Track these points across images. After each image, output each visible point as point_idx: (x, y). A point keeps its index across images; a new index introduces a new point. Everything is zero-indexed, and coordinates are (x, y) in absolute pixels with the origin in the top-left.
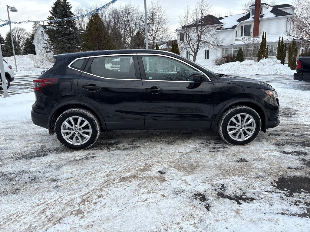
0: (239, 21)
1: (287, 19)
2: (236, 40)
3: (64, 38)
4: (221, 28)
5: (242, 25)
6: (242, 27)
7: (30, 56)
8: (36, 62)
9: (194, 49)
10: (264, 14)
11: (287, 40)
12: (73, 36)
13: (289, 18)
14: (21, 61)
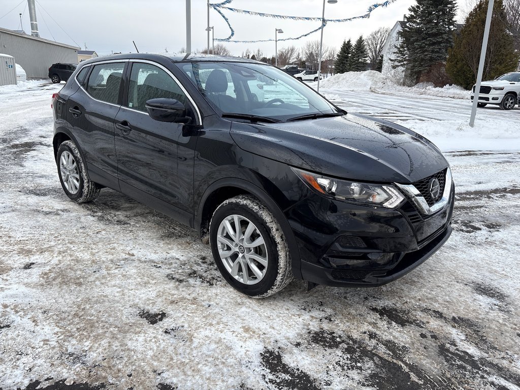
3: (424, 43)
7: (371, 72)
8: (376, 83)
12: (442, 38)
14: (354, 80)
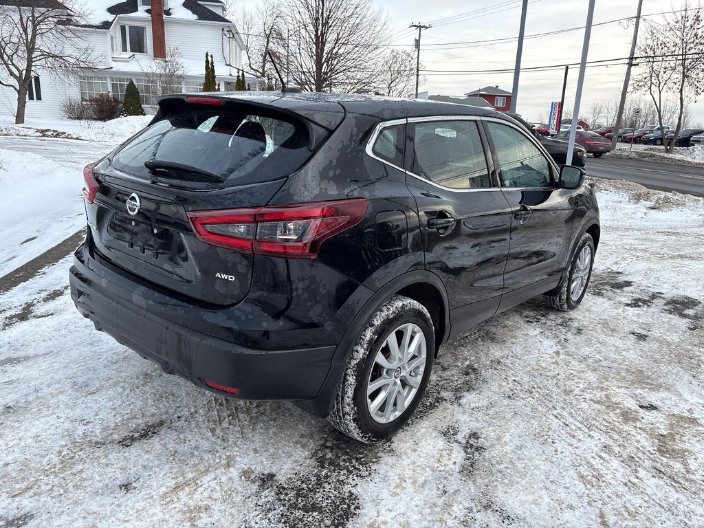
0: (112, 10)
1: (223, 29)
2: (114, 60)
4: (67, 22)
5: (124, 23)
6: (123, 28)
9: (18, 70)
10: (169, 7)
11: (231, 75)
13: (226, 30)
